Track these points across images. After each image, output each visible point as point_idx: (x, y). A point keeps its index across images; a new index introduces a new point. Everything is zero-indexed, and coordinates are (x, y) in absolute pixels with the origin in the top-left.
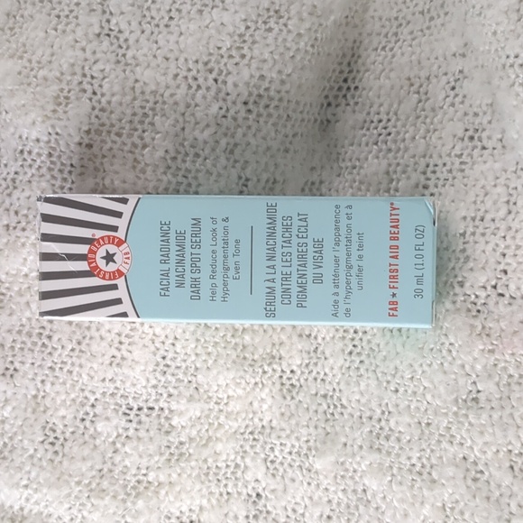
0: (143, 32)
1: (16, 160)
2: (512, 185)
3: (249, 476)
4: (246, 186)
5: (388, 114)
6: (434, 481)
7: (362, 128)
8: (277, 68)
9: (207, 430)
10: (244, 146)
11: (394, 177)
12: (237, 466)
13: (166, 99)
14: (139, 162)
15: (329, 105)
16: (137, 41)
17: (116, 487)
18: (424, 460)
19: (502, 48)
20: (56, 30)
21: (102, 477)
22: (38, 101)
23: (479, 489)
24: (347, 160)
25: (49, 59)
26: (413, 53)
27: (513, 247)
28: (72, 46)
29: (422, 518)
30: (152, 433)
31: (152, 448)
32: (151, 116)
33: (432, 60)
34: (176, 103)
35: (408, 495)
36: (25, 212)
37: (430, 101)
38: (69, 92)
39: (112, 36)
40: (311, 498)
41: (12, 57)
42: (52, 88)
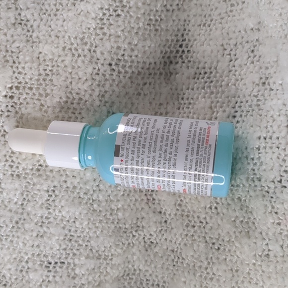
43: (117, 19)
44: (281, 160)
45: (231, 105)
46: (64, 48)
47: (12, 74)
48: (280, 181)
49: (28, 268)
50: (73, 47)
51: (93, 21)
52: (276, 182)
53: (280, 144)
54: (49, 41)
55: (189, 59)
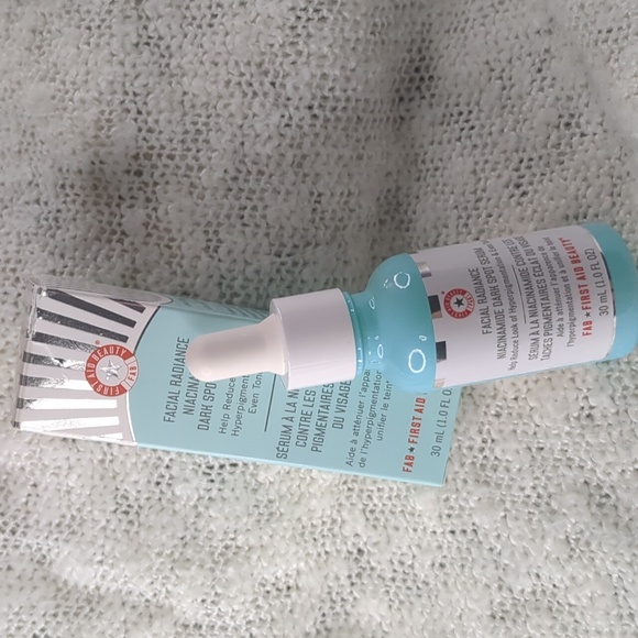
0: (185, 36)
1: (57, 196)
3: (347, 531)
4: (319, 202)
5: (468, 104)
6: (554, 512)
7: (442, 123)
8: (339, 63)
9: (299, 486)
10: (313, 156)
11: (482, 175)
12: (334, 521)
13: (219, 112)
14: (196, 187)
15: (401, 99)
16: (180, 47)
17: (202, 555)
18: (540, 490)
20: (88, 44)
21: (185, 545)
22: (77, 126)
23: (605, 515)
24: (428, 161)
25: (84, 78)
26: (487, 33)
28: (109, 61)
29: (545, 554)
30: (238, 492)
31: (239, 508)
32: (205, 132)
33: (513, 40)
34: (231, 115)
35: (526, 530)
36: (72, 254)
37: (516, 88)
38: (111, 113)
39: (152, 45)
40: (419, 546)
41: (42, 79)
42: (91, 111)
43: (320, 25)
45: (513, 165)
46: (228, 83)
47: (136, 132)
49: (171, 478)
50: (243, 80)
51: (279, 31)
54: (200, 72)
55: (432, 91)
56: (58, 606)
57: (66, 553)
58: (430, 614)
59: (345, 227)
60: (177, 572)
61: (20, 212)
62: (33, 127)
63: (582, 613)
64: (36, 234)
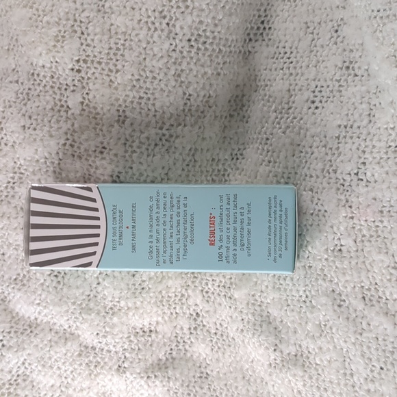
1: (29, 80)
2: (373, 103)
3: (191, 302)
4: (189, 99)
5: (291, 48)
6: (313, 307)
7: (273, 58)
8: (211, 15)
10: (188, 72)
11: (293, 93)
12: (183, 295)
13: (132, 38)
14: (113, 82)
15: (250, 40)
17: (99, 308)
18: (308, 293)
19: (369, 5)
21: (89, 300)
22: (43, 38)
23: (342, 312)
24: (262, 80)
25: (50, 9)
27: (371, 147)
29: (306, 332)
32: (122, 50)
33: (323, 10)
34: (140, 41)
35: (297, 318)
36: (36, 117)
37: (321, 40)
38: (65, 32)
40: (231, 317)
41: (25, 6)
42: (53, 29)
44: (360, 151)
45: (311, 89)
46: (140, 21)
47: (79, 46)
48: (357, 174)
50: (150, 20)
52: (353, 175)
53: (361, 133)
54: (123, 13)
55: (269, 37)
56: (12, 327)
57: (18, 297)
58: (235, 357)
59: (205, 117)
60: (83, 315)
61: (6, 87)
62: (18, 35)
63: (323, 370)
64: (15, 102)
